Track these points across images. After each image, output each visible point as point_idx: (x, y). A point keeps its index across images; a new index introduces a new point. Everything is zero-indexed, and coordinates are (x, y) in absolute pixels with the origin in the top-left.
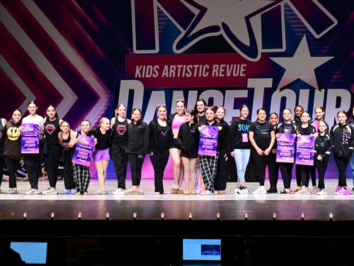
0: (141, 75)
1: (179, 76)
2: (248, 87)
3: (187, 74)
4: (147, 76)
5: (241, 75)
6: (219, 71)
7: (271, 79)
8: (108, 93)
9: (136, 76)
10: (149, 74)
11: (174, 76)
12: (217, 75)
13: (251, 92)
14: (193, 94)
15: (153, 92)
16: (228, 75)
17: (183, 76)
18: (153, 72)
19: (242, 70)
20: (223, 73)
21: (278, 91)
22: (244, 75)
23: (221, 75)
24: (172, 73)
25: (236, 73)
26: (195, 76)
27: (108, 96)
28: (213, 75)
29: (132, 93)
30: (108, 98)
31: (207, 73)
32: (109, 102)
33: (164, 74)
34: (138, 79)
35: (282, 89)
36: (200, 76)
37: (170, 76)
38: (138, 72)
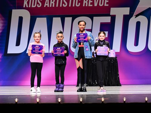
0: (28, 6)
1: (57, 6)
2: (111, 14)
3: (64, 5)
4: (33, 6)
5: (106, 5)
6: (88, 2)
7: (129, 8)
8: (2, 20)
9: (24, 6)
10: (34, 5)
11: (53, 6)
12: (87, 5)
13: (113, 18)
14: (68, 20)
15: (37, 18)
16: (96, 5)
17: (61, 6)
18: (38, 3)
19: (106, 1)
20: (91, 4)
21: (134, 17)
22: (108, 5)
23: (90, 5)
24: (52, 4)
25: (101, 4)
26: (70, 6)
27: (2, 21)
28: (84, 5)
29: (21, 19)
30: (2, 23)
31: (79, 4)
32: (3, 26)
33: (45, 5)
34: (26, 8)
35: (137, 16)
36: (74, 6)
37: (51, 6)
38: (25, 3)
